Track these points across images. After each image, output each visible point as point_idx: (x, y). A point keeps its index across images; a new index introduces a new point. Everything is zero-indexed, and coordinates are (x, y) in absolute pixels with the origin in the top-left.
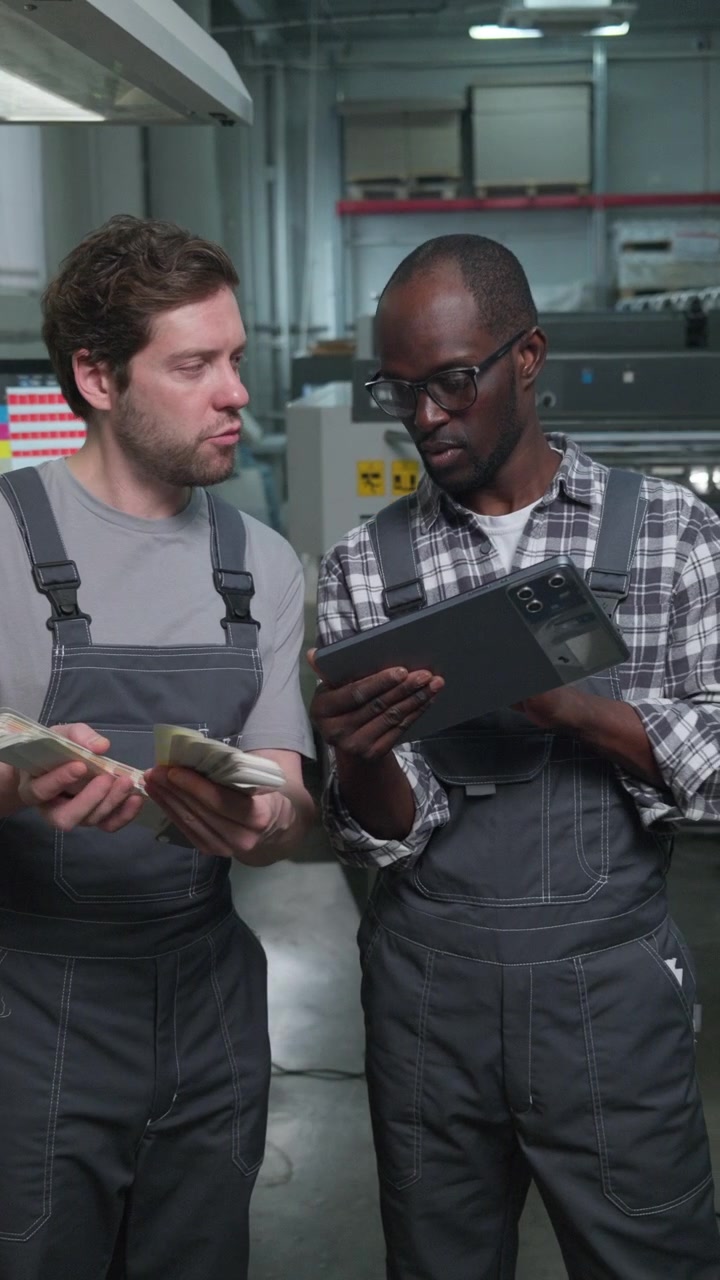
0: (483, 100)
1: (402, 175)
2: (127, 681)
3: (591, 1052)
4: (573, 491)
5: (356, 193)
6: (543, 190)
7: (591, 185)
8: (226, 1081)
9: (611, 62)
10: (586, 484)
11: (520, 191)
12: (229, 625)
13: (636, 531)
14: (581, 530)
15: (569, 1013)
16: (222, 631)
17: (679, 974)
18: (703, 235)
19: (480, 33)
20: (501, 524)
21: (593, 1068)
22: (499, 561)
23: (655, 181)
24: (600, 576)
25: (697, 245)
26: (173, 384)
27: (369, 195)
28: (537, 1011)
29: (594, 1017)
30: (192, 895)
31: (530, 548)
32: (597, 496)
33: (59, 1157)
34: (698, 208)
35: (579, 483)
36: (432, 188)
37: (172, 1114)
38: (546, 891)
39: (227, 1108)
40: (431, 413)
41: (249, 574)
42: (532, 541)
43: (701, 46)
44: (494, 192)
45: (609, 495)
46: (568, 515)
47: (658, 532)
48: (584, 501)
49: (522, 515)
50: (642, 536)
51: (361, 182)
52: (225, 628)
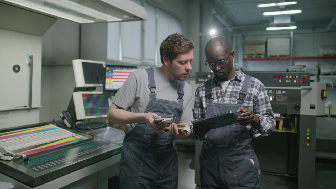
0: (270, 41)
1: (254, 53)
2: (161, 106)
3: (235, 175)
4: (238, 78)
5: (246, 57)
6: (280, 56)
7: (290, 55)
8: (170, 175)
9: (294, 34)
10: (241, 77)
11: (276, 56)
12: (179, 99)
13: (249, 86)
14: (239, 85)
15: (231, 167)
16: (177, 100)
17: (253, 162)
18: (312, 64)
19: (269, 29)
20: (225, 83)
21: (235, 178)
22: (223, 89)
23: (303, 55)
24: (242, 91)
25: (311, 66)
26: (179, 65)
27: (248, 57)
28: (225, 166)
29: (236, 168)
30: (167, 143)
31: (229, 87)
32: (243, 79)
33: (140, 184)
34: (312, 59)
35: (240, 77)
36: (259, 56)
37: (160, 180)
38: (227, 145)
39: (170, 181)
40: (218, 68)
41: (184, 92)
42: (230, 86)
43: (313, 30)
44: (271, 56)
45: (245, 79)
46: (237, 82)
47: (252, 87)
48: (240, 80)
49: (229, 81)
50: (250, 87)
51: (247, 55)
52: (178, 100)
